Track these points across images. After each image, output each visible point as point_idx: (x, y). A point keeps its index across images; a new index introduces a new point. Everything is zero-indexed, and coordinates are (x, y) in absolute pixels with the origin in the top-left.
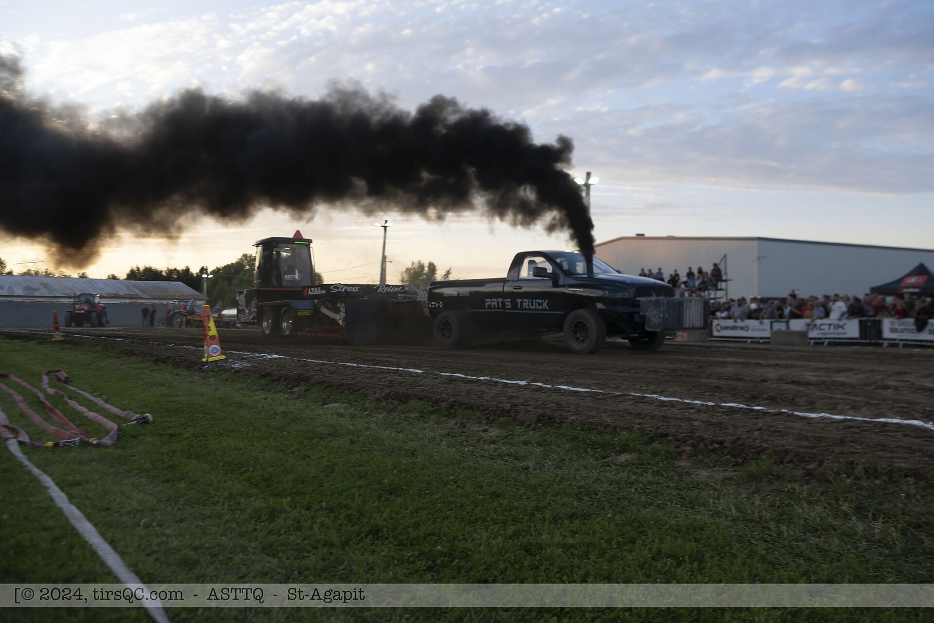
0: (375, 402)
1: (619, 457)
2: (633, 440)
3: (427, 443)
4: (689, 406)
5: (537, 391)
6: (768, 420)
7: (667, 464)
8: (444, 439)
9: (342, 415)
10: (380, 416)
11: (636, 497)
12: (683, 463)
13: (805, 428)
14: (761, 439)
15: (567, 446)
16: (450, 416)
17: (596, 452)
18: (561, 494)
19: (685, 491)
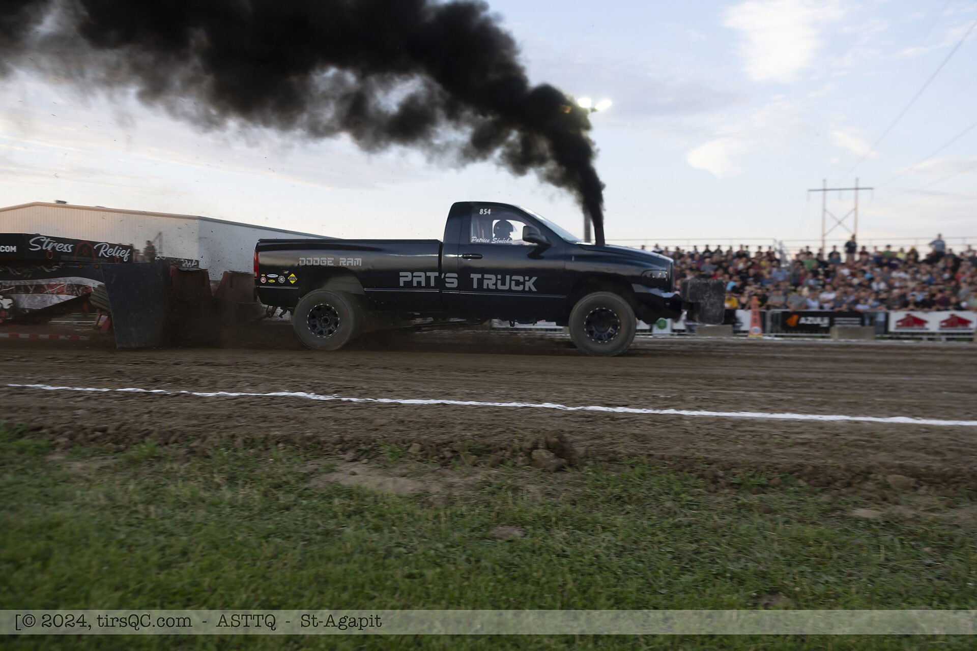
4: (78, 394)
6: (162, 403)
7: (36, 460)
12: (56, 457)
13: (198, 407)
19: (51, 487)
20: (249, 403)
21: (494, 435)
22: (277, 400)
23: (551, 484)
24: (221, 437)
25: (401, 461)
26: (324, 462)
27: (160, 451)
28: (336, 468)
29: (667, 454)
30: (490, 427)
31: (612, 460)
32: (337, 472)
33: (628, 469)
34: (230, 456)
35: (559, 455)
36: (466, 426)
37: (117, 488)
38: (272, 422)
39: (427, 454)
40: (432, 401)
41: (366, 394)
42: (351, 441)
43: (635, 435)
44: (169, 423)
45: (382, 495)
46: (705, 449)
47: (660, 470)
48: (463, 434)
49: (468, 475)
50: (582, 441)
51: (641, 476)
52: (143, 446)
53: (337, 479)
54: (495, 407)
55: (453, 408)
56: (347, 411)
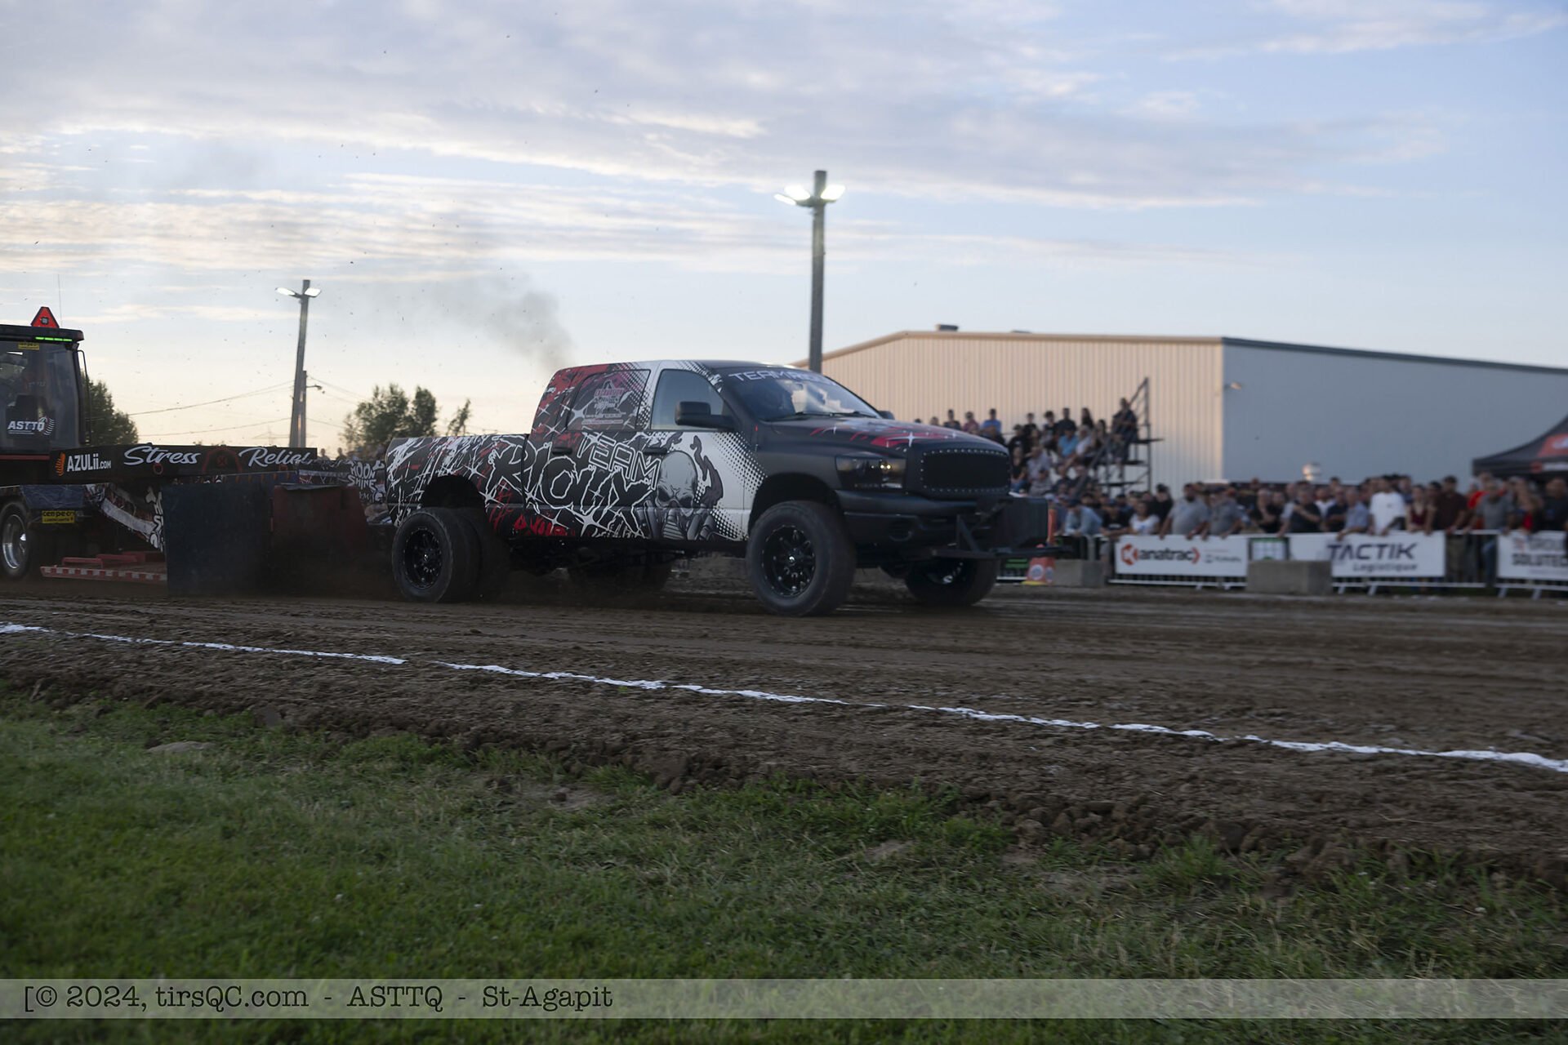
0: (284, 737)
1: (876, 850)
2: (908, 811)
3: (416, 832)
4: (1038, 733)
5: (687, 703)
6: (1212, 760)
7: (984, 861)
8: (460, 821)
9: (198, 771)
10: (297, 769)
11: (908, 936)
12: (1020, 860)
13: (1292, 773)
14: (1194, 799)
15: (754, 829)
16: (472, 764)
17: (821, 842)
18: (739, 934)
19: (1021, 918)
20: (1405, 771)
22: (1472, 768)
27: (1225, 865)
34: (1378, 890)
37: (1148, 936)
38: (1468, 820)
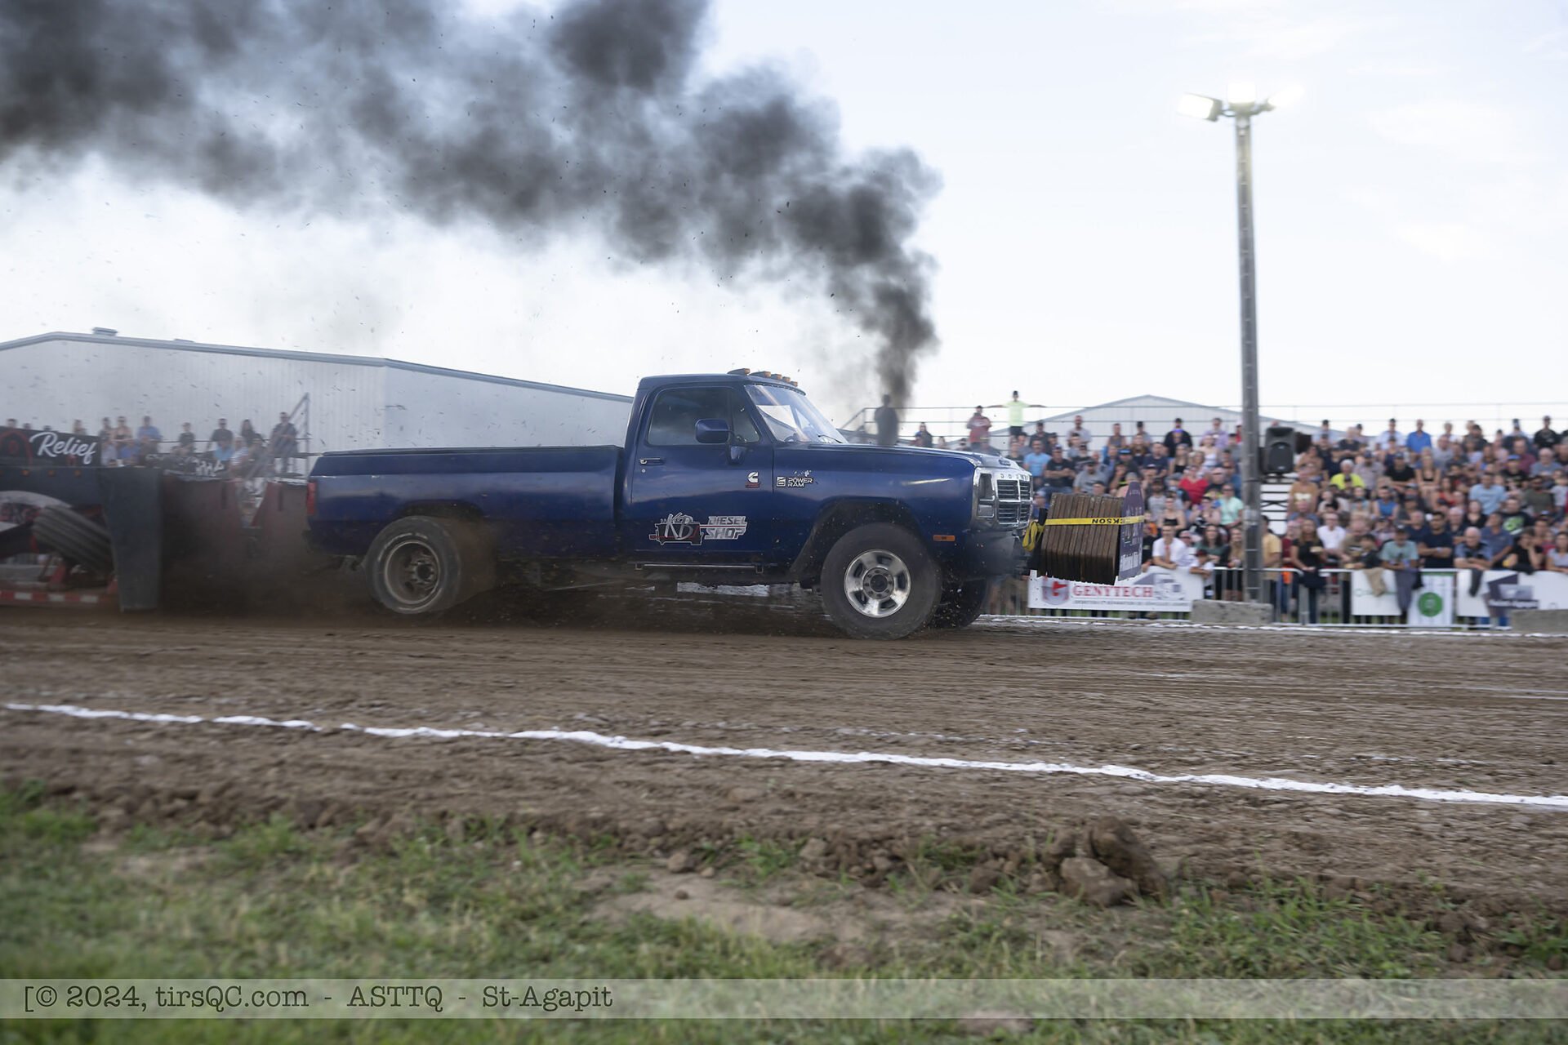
4: (139, 727)
6: (306, 746)
7: (62, 851)
19: (91, 902)
20: (477, 750)
21: (987, 827)
22: (535, 746)
23: (1098, 930)
24: (419, 815)
25: (785, 875)
26: (623, 872)
27: (301, 840)
28: (647, 884)
29: (1361, 877)
30: (977, 810)
31: (1234, 887)
32: (649, 892)
33: (1273, 905)
34: (433, 853)
35: (1118, 872)
36: (926, 806)
37: (216, 910)
38: (522, 788)
39: (838, 863)
40: (864, 756)
41: (722, 738)
42: (683, 830)
43: (1296, 835)
44: (317, 787)
45: (739, 941)
46: (1454, 871)
47: (1344, 911)
48: (917, 822)
49: (923, 907)
50: (1175, 844)
51: (1298, 922)
52: (268, 831)
53: (649, 905)
54: (994, 770)
55: (902, 770)
56: (678, 771)
